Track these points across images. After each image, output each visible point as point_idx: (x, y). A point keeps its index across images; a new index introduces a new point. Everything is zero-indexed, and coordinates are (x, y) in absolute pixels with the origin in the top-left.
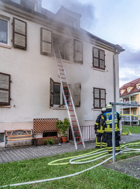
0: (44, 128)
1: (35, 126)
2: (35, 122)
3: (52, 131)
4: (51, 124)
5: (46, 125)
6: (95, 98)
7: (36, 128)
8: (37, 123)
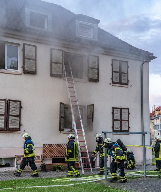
2: (44, 147)
3: (62, 157)
6: (114, 120)
7: (45, 153)
8: (46, 149)
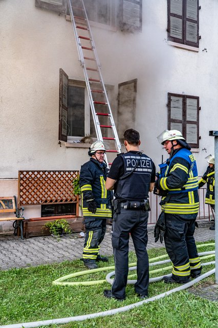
0: (44, 193)
1: (22, 188)
2: (22, 179)
3: (63, 202)
4: (62, 184)
5: (49, 187)
6: (170, 120)
7: (24, 194)
8: (27, 182)
